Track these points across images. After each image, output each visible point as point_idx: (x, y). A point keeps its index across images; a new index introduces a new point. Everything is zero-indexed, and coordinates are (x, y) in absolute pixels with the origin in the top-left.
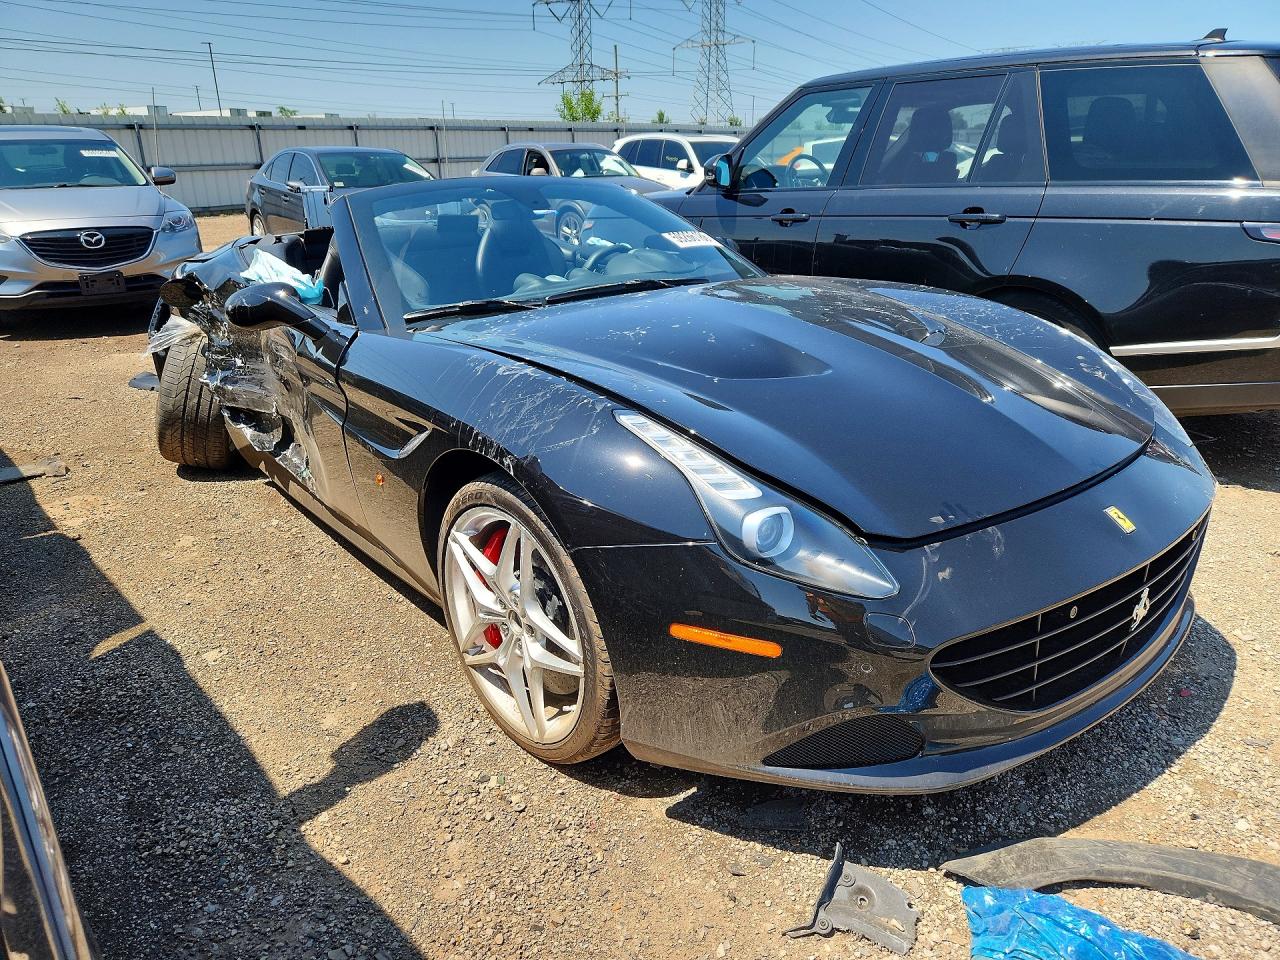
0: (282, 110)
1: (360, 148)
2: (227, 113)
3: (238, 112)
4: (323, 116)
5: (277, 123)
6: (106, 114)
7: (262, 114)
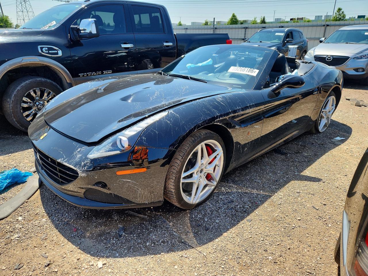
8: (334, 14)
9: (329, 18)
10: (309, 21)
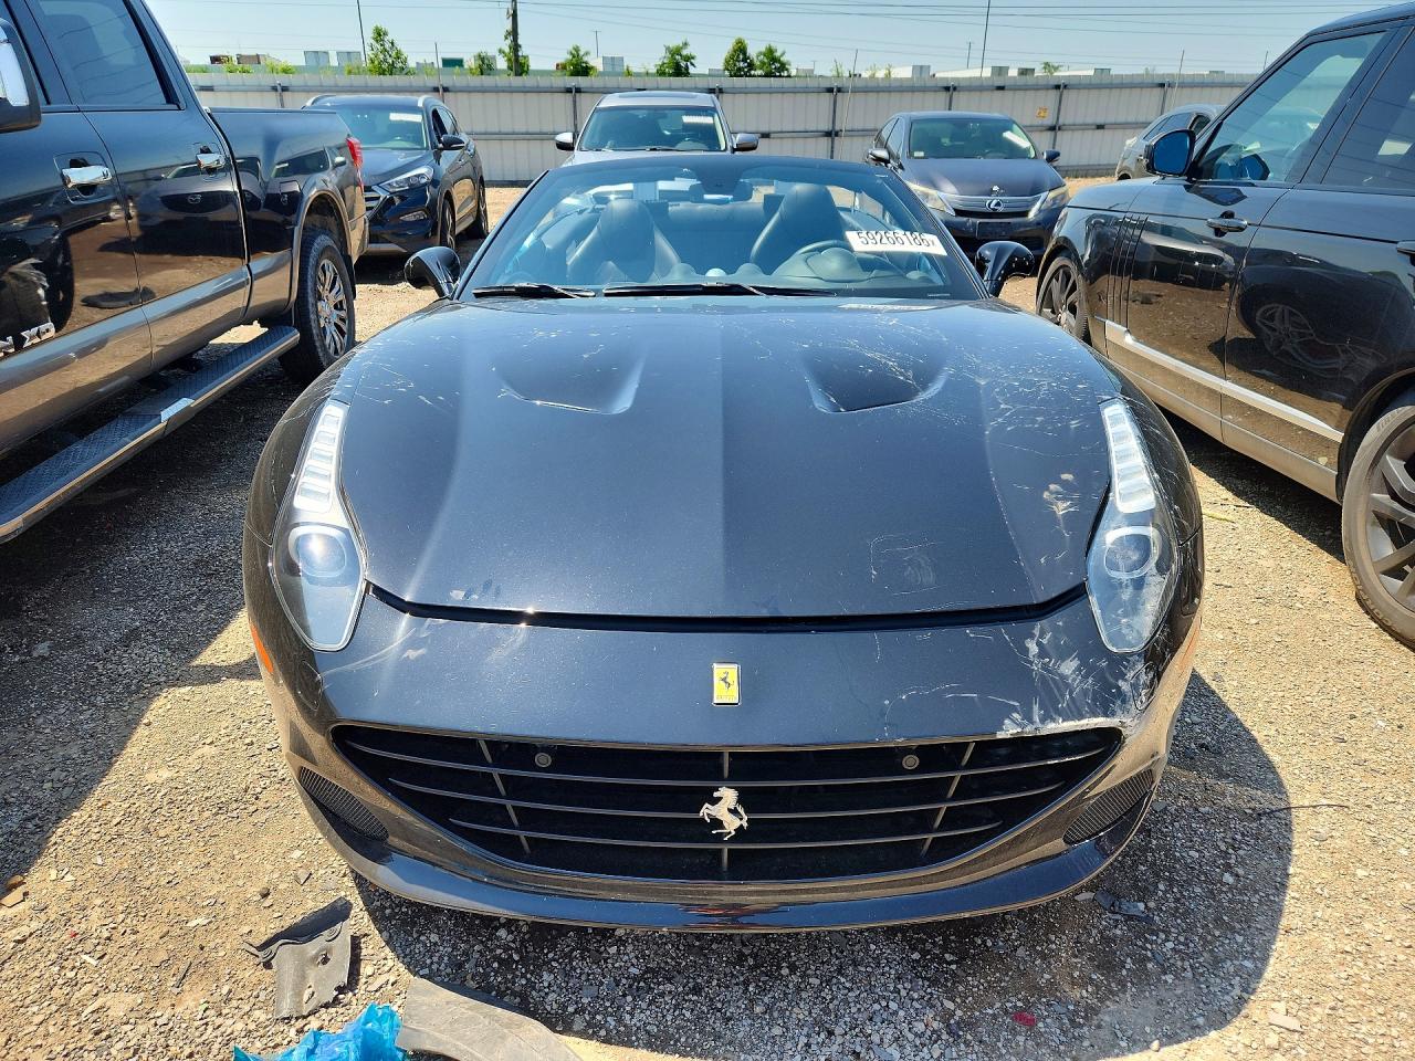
0: (1047, 65)
1: (954, 113)
2: (987, 73)
3: (1000, 71)
4: (1091, 73)
5: (1041, 82)
6: (873, 77)
7: (1024, 72)
8: (368, 48)
9: (355, 63)
10: (286, 71)
